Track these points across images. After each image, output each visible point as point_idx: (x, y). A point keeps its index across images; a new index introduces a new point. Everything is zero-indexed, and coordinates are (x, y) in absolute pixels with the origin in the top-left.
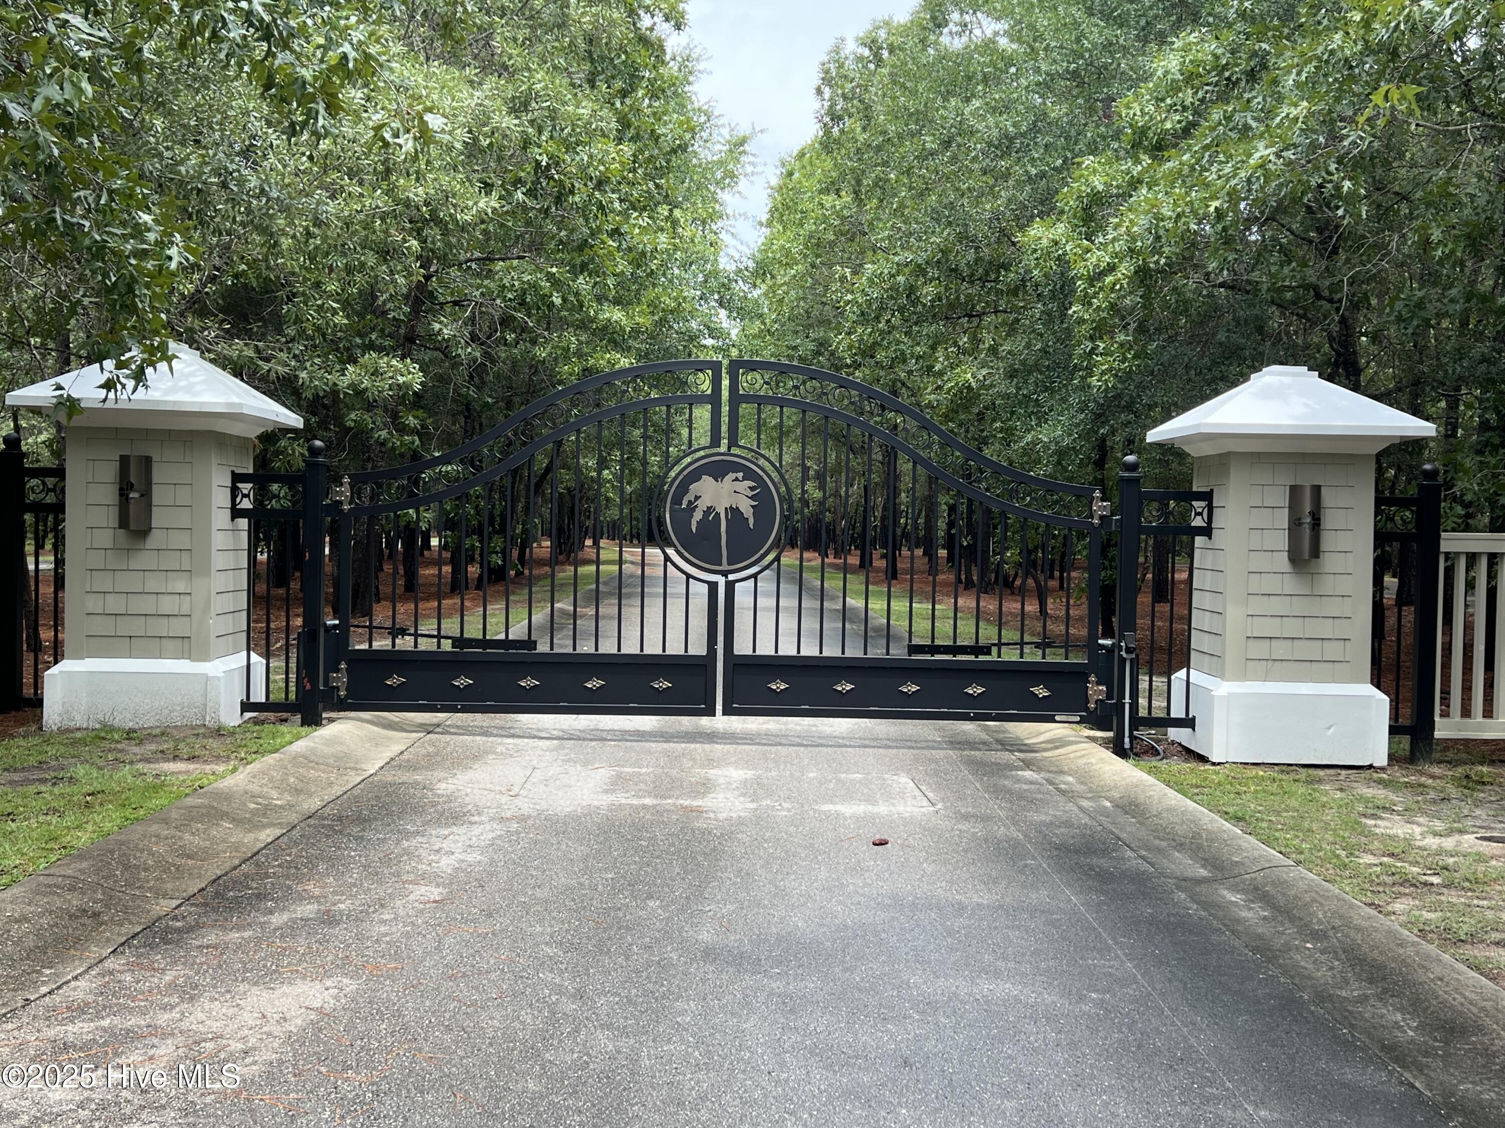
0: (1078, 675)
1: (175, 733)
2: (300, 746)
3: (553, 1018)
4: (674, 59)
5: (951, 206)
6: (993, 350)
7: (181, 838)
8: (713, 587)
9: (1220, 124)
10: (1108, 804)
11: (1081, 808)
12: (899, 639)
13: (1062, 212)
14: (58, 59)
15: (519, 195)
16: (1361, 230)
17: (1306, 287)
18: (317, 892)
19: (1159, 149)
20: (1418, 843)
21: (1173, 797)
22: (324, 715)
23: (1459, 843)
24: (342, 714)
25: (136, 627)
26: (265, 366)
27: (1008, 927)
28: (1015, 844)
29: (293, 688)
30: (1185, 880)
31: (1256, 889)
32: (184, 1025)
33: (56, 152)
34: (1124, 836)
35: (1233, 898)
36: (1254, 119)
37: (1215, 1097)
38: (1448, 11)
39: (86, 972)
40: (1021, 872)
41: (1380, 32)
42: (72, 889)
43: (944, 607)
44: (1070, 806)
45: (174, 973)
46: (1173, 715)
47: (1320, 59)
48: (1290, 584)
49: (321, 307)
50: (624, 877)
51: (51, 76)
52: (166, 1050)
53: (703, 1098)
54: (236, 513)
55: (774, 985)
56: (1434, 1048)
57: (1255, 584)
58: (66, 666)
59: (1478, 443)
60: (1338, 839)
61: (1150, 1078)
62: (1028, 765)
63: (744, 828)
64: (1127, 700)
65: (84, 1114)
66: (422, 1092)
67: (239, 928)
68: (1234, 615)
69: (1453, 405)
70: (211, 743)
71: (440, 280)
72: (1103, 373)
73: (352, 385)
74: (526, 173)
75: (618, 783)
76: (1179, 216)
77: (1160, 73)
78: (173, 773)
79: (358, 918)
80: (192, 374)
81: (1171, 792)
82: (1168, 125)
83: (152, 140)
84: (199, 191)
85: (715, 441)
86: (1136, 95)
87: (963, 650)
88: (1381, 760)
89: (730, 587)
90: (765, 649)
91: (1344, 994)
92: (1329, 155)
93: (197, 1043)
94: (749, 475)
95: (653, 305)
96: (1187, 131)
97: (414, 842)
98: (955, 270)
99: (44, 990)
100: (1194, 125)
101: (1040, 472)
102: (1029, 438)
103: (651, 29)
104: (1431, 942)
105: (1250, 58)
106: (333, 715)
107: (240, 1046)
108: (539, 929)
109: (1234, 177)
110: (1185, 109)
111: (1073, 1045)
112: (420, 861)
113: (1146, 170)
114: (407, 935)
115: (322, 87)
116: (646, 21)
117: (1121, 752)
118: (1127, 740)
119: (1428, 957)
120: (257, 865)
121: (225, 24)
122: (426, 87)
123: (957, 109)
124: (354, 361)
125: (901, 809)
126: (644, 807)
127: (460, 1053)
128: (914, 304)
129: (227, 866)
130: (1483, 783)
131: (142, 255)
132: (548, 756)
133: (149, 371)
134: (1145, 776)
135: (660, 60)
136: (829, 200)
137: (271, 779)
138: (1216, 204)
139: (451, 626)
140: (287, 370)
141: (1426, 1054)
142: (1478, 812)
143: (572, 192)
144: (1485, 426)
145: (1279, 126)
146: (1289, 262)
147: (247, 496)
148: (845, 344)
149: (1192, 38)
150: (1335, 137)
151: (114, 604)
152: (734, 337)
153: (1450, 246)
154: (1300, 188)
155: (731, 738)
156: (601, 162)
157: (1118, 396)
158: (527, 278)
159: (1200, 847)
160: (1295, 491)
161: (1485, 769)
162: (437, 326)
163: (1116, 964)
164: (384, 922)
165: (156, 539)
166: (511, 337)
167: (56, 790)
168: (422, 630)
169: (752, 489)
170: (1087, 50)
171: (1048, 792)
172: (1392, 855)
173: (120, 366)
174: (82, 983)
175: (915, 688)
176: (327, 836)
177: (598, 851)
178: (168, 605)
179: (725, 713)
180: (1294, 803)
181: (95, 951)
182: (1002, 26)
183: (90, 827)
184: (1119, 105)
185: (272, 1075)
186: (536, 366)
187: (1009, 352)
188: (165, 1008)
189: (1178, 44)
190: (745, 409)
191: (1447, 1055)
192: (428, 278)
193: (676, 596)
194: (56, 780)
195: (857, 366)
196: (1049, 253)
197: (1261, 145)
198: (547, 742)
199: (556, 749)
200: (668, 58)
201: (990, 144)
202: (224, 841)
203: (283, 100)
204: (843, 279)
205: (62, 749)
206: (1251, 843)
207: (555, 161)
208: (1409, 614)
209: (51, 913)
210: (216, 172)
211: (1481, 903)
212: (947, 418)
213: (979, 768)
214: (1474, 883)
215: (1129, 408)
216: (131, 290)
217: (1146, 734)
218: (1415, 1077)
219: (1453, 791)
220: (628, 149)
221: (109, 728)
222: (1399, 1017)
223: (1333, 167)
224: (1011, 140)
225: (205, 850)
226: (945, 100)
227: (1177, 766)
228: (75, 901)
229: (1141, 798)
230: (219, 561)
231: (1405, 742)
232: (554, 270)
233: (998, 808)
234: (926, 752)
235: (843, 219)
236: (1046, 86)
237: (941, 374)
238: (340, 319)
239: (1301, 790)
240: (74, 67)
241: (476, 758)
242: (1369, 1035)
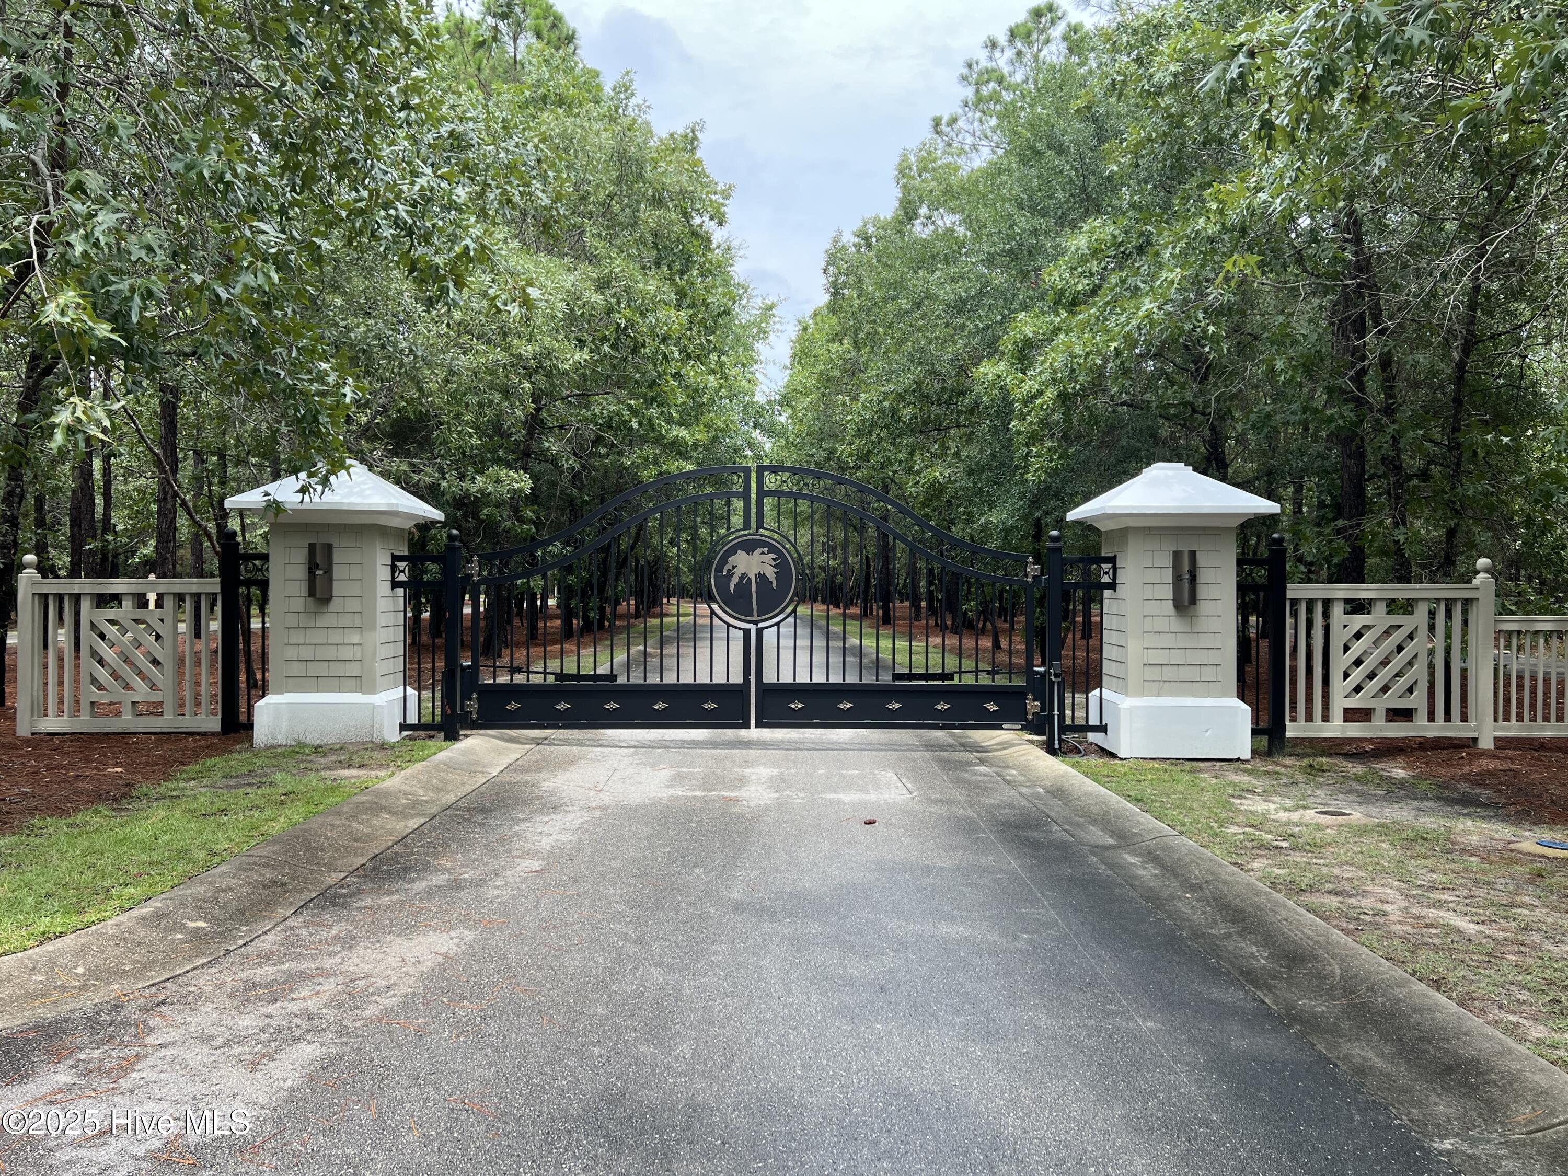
0: (1018, 694)
1: (350, 747)
2: (442, 755)
3: (619, 960)
4: (719, 247)
5: (922, 350)
6: (957, 454)
7: (349, 826)
8: (747, 633)
9: (1117, 285)
10: (1041, 790)
11: (1021, 794)
12: (886, 668)
13: (1003, 353)
14: (253, 255)
15: (606, 348)
16: (1224, 361)
17: (1185, 404)
18: (449, 865)
19: (1073, 305)
20: (1272, 817)
21: (1090, 785)
22: (461, 732)
23: (1303, 816)
24: (475, 731)
25: (322, 669)
26: (416, 478)
27: (963, 885)
28: (970, 822)
29: (438, 711)
30: (1097, 847)
31: (1150, 853)
32: (344, 968)
33: (254, 322)
34: (1052, 814)
35: (1132, 860)
36: (1143, 282)
37: (1113, 1012)
38: (1278, 201)
39: (273, 928)
40: (975, 843)
41: (1233, 217)
42: (266, 865)
43: (919, 645)
44: (1013, 793)
45: (339, 928)
46: (1090, 723)
47: (1188, 237)
48: (1175, 624)
49: (460, 432)
50: (678, 851)
51: (248, 268)
52: (329, 987)
53: (729, 1018)
54: (395, 584)
55: (786, 931)
56: (1280, 972)
57: (1149, 625)
58: (270, 699)
59: (1317, 517)
60: (1212, 815)
61: (1065, 998)
62: (982, 762)
63: (768, 813)
64: (1056, 712)
65: (264, 1037)
66: (518, 1016)
67: (390, 893)
68: (1134, 647)
69: (1299, 489)
70: (377, 755)
71: (548, 411)
72: (1036, 470)
73: (480, 491)
74: (610, 332)
75: (678, 779)
76: (1087, 354)
77: (1073, 249)
78: (346, 778)
79: (479, 883)
80: (363, 483)
81: (1088, 781)
82: (1080, 287)
83: (331, 313)
84: (364, 351)
85: (747, 525)
86: (1056, 265)
87: (934, 677)
88: (1247, 755)
89: (760, 632)
90: (787, 678)
91: (1213, 932)
92: (1197, 307)
93: (352, 981)
94: (772, 549)
95: (708, 426)
96: (1095, 291)
97: (523, 826)
98: (927, 397)
99: (241, 942)
100: (1099, 287)
101: (992, 545)
102: (983, 520)
103: (701, 226)
104: (1280, 892)
105: (1139, 237)
106: (468, 732)
107: (384, 983)
108: (612, 891)
109: (1128, 324)
110: (1092, 275)
111: (1008, 974)
112: (527, 841)
113: (1064, 321)
114: (514, 897)
115: (451, 270)
116: (697, 220)
117: (1052, 751)
118: (1056, 742)
119: (1276, 903)
120: (405, 846)
121: (379, 227)
122: (535, 272)
123: (924, 278)
124: (481, 472)
125: (886, 796)
126: (695, 797)
127: (548, 986)
128: (897, 422)
129: (383, 846)
130: (1323, 771)
131: (323, 394)
132: (626, 760)
133: (332, 478)
134: (1070, 769)
135: (708, 248)
136: (834, 347)
137: (419, 781)
138: (1115, 344)
139: (554, 665)
140: (432, 480)
141: (1274, 977)
142: (1318, 792)
143: (644, 346)
144: (1322, 505)
145: (1160, 287)
146: (1172, 386)
147: (403, 571)
148: (847, 451)
149: (1096, 224)
150: (1201, 294)
151: (306, 653)
152: (767, 449)
153: (1290, 373)
154: (1177, 332)
155: (762, 745)
156: (666, 324)
157: (1048, 488)
158: (612, 408)
159: (1109, 822)
160: (1177, 555)
161: (1324, 760)
162: (547, 445)
163: (1042, 911)
164: (497, 887)
165: (335, 605)
166: (602, 451)
167: (259, 792)
168: (532, 669)
169: (774, 559)
170: (1018, 234)
171: (997, 782)
172: (1252, 826)
173: (310, 475)
174: (269, 937)
175: (898, 706)
176: (459, 823)
177: (659, 832)
178: (346, 653)
179: (757, 727)
180: (1180, 788)
181: (281, 912)
182: (957, 218)
183: (282, 820)
184: (1044, 273)
185: (406, 1006)
186: (622, 471)
187: (967, 457)
188: (331, 954)
189: (1086, 228)
190: (768, 502)
191: (1290, 977)
192: (538, 410)
193: (720, 639)
194: (260, 785)
195: (858, 468)
196: (994, 384)
197: (1147, 301)
198: (626, 750)
199: (632, 755)
200: (714, 246)
201: (949, 306)
202: (382, 828)
203: (423, 281)
204: (844, 404)
205: (267, 761)
206: (1148, 820)
207: (632, 324)
208: (1264, 644)
209: (249, 884)
210: (378, 337)
211: (1318, 861)
212: (924, 505)
213: (946, 764)
214: (1314, 847)
215: (1056, 496)
216: (316, 420)
217: (1070, 737)
218: (1265, 995)
219: (1300, 778)
220: (684, 314)
221: (301, 745)
222: (1254, 949)
223: (1201, 316)
224: (964, 302)
225: (367, 836)
226: (916, 272)
227: (1095, 761)
228: (269, 875)
229: (1066, 786)
230: (382, 620)
231: (1264, 740)
232: (632, 402)
233: (958, 794)
234: (908, 753)
235: (846, 361)
236: (990, 261)
237: (918, 472)
238: (475, 441)
239: (1186, 777)
240: (265, 261)
241: (572, 763)
242: (1231, 963)
